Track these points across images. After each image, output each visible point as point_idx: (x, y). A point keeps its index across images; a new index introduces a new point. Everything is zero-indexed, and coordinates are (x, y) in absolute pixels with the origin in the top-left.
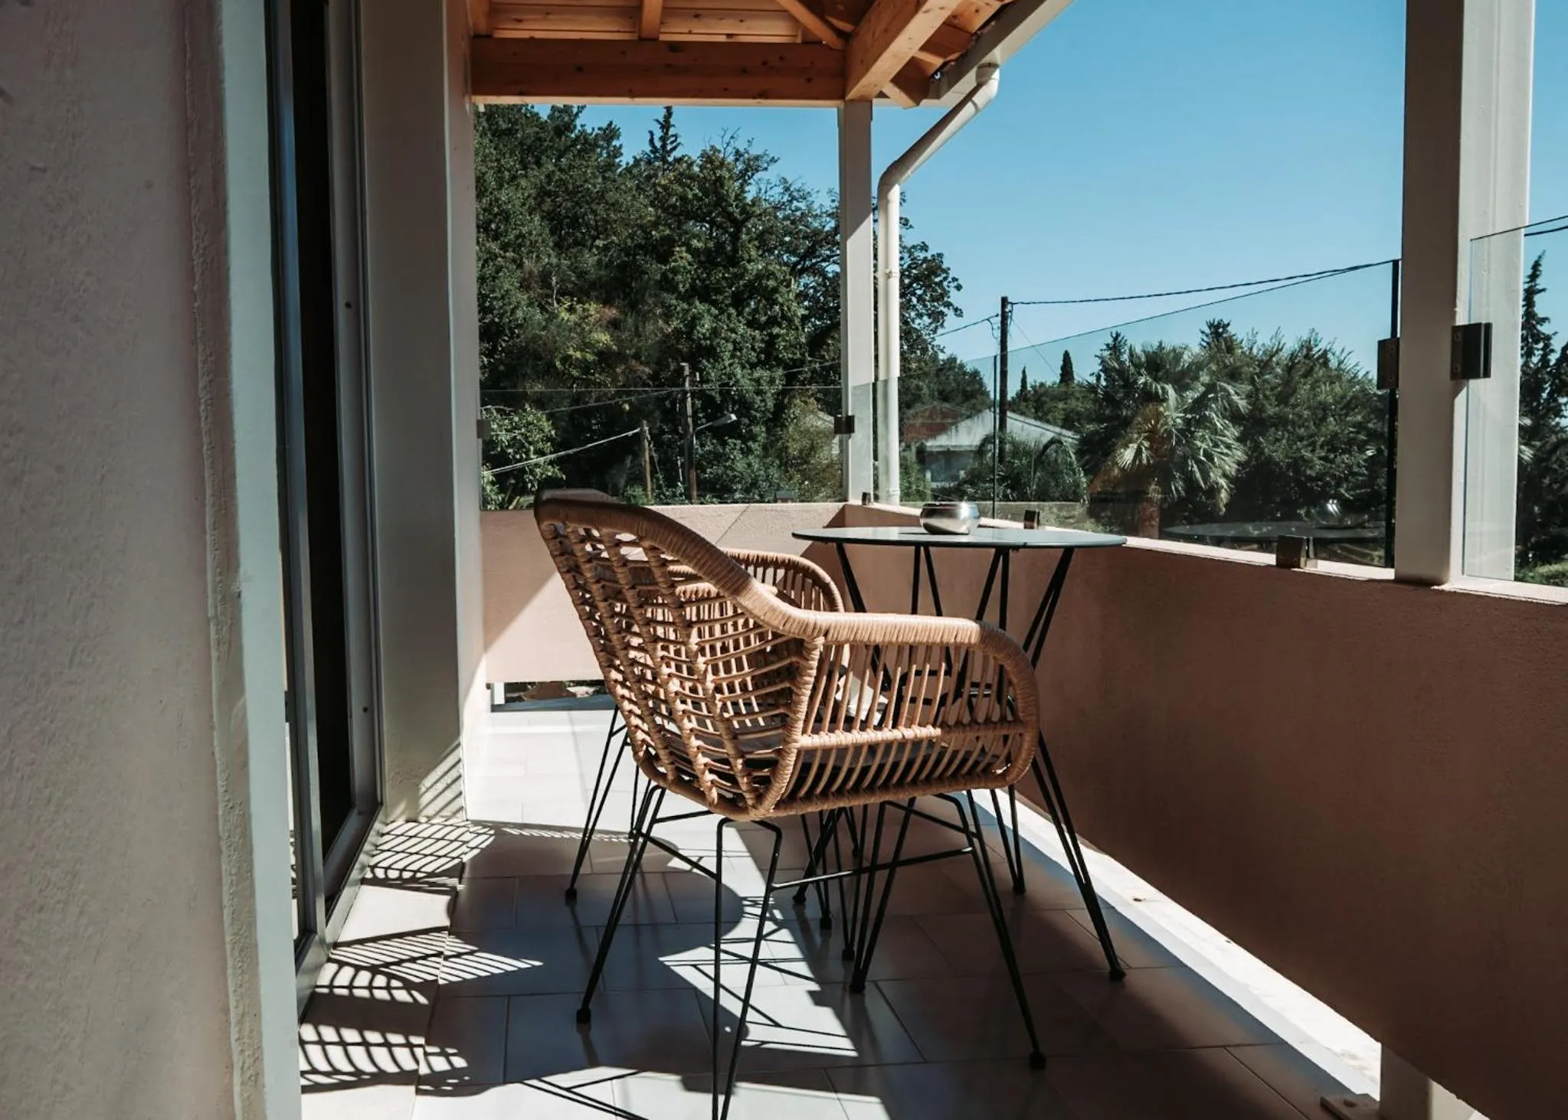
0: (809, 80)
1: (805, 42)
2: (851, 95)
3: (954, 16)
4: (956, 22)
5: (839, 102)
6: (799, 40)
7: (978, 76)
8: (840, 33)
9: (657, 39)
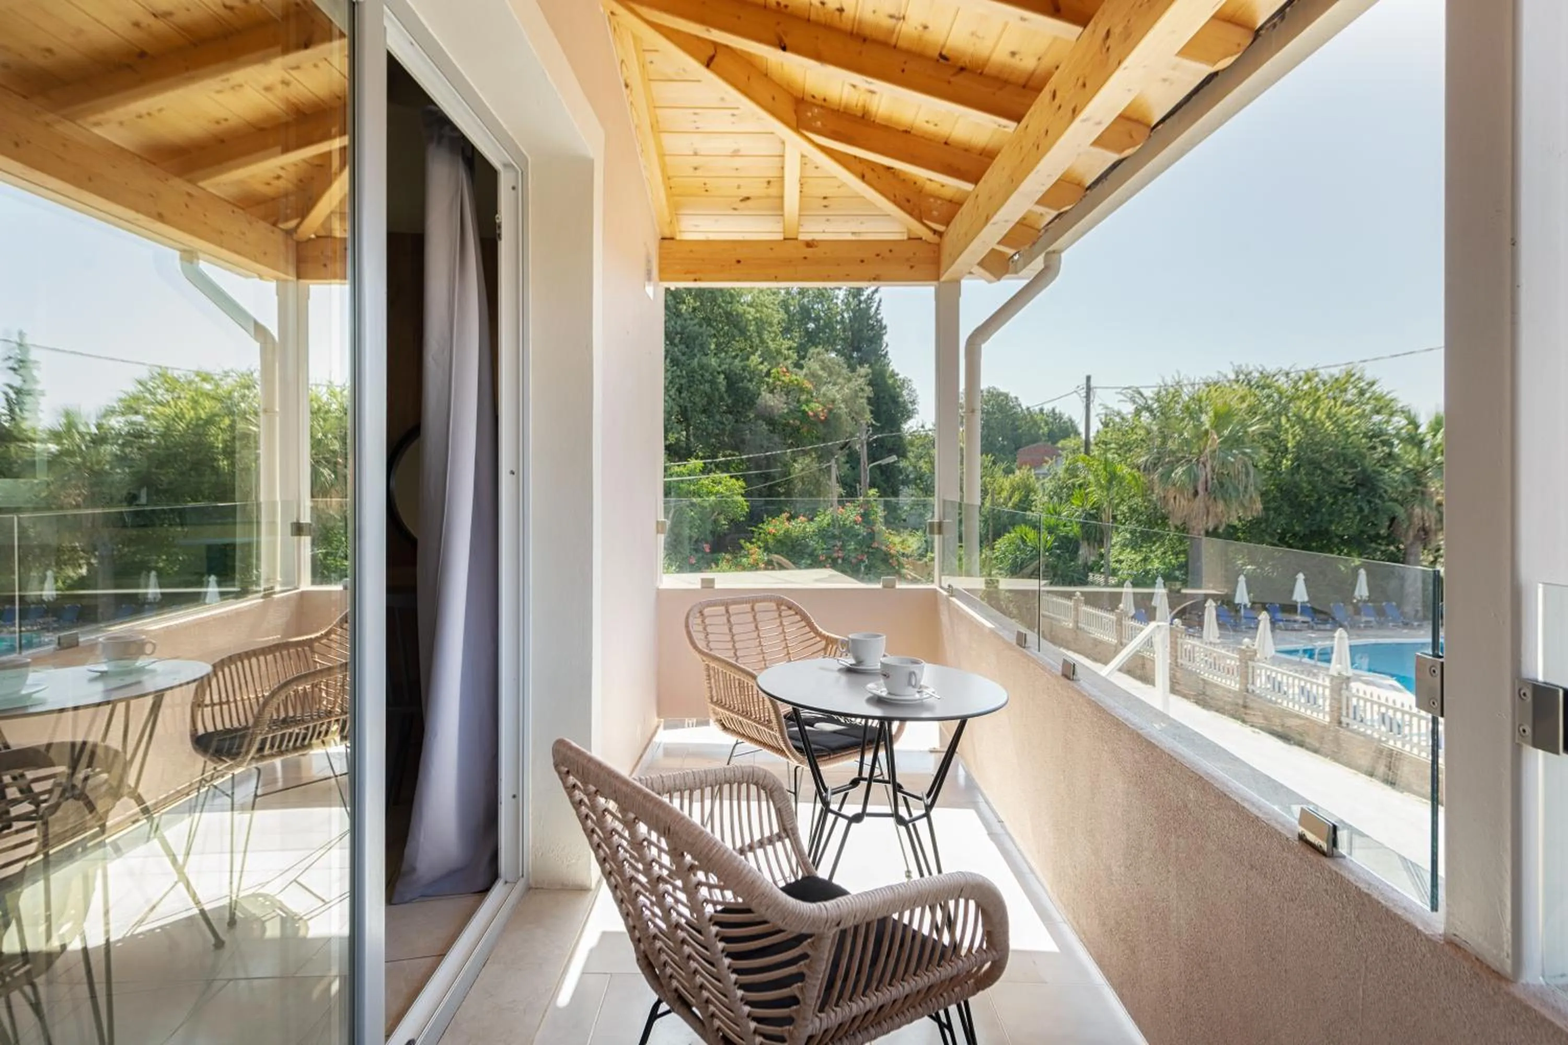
0: (912, 267)
1: (910, 239)
2: (943, 279)
3: (1024, 218)
4: (1025, 222)
5: (935, 283)
6: (905, 237)
7: (1046, 260)
8: (935, 232)
9: (796, 239)
